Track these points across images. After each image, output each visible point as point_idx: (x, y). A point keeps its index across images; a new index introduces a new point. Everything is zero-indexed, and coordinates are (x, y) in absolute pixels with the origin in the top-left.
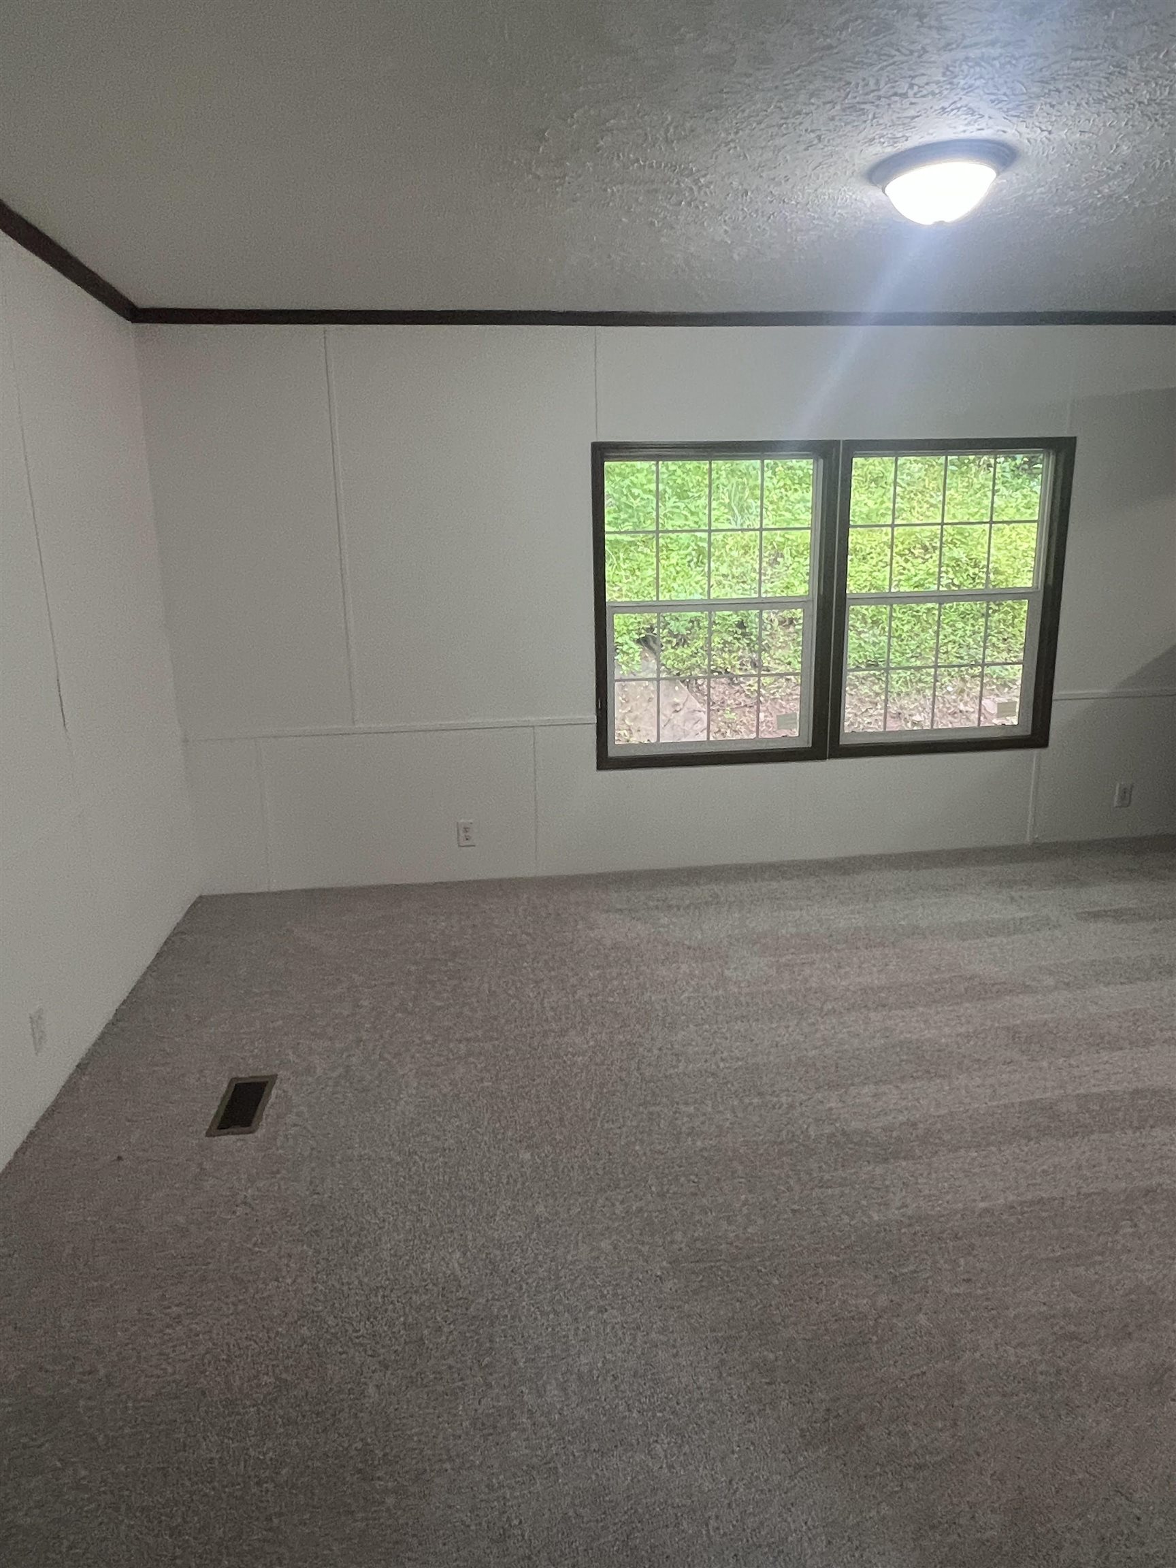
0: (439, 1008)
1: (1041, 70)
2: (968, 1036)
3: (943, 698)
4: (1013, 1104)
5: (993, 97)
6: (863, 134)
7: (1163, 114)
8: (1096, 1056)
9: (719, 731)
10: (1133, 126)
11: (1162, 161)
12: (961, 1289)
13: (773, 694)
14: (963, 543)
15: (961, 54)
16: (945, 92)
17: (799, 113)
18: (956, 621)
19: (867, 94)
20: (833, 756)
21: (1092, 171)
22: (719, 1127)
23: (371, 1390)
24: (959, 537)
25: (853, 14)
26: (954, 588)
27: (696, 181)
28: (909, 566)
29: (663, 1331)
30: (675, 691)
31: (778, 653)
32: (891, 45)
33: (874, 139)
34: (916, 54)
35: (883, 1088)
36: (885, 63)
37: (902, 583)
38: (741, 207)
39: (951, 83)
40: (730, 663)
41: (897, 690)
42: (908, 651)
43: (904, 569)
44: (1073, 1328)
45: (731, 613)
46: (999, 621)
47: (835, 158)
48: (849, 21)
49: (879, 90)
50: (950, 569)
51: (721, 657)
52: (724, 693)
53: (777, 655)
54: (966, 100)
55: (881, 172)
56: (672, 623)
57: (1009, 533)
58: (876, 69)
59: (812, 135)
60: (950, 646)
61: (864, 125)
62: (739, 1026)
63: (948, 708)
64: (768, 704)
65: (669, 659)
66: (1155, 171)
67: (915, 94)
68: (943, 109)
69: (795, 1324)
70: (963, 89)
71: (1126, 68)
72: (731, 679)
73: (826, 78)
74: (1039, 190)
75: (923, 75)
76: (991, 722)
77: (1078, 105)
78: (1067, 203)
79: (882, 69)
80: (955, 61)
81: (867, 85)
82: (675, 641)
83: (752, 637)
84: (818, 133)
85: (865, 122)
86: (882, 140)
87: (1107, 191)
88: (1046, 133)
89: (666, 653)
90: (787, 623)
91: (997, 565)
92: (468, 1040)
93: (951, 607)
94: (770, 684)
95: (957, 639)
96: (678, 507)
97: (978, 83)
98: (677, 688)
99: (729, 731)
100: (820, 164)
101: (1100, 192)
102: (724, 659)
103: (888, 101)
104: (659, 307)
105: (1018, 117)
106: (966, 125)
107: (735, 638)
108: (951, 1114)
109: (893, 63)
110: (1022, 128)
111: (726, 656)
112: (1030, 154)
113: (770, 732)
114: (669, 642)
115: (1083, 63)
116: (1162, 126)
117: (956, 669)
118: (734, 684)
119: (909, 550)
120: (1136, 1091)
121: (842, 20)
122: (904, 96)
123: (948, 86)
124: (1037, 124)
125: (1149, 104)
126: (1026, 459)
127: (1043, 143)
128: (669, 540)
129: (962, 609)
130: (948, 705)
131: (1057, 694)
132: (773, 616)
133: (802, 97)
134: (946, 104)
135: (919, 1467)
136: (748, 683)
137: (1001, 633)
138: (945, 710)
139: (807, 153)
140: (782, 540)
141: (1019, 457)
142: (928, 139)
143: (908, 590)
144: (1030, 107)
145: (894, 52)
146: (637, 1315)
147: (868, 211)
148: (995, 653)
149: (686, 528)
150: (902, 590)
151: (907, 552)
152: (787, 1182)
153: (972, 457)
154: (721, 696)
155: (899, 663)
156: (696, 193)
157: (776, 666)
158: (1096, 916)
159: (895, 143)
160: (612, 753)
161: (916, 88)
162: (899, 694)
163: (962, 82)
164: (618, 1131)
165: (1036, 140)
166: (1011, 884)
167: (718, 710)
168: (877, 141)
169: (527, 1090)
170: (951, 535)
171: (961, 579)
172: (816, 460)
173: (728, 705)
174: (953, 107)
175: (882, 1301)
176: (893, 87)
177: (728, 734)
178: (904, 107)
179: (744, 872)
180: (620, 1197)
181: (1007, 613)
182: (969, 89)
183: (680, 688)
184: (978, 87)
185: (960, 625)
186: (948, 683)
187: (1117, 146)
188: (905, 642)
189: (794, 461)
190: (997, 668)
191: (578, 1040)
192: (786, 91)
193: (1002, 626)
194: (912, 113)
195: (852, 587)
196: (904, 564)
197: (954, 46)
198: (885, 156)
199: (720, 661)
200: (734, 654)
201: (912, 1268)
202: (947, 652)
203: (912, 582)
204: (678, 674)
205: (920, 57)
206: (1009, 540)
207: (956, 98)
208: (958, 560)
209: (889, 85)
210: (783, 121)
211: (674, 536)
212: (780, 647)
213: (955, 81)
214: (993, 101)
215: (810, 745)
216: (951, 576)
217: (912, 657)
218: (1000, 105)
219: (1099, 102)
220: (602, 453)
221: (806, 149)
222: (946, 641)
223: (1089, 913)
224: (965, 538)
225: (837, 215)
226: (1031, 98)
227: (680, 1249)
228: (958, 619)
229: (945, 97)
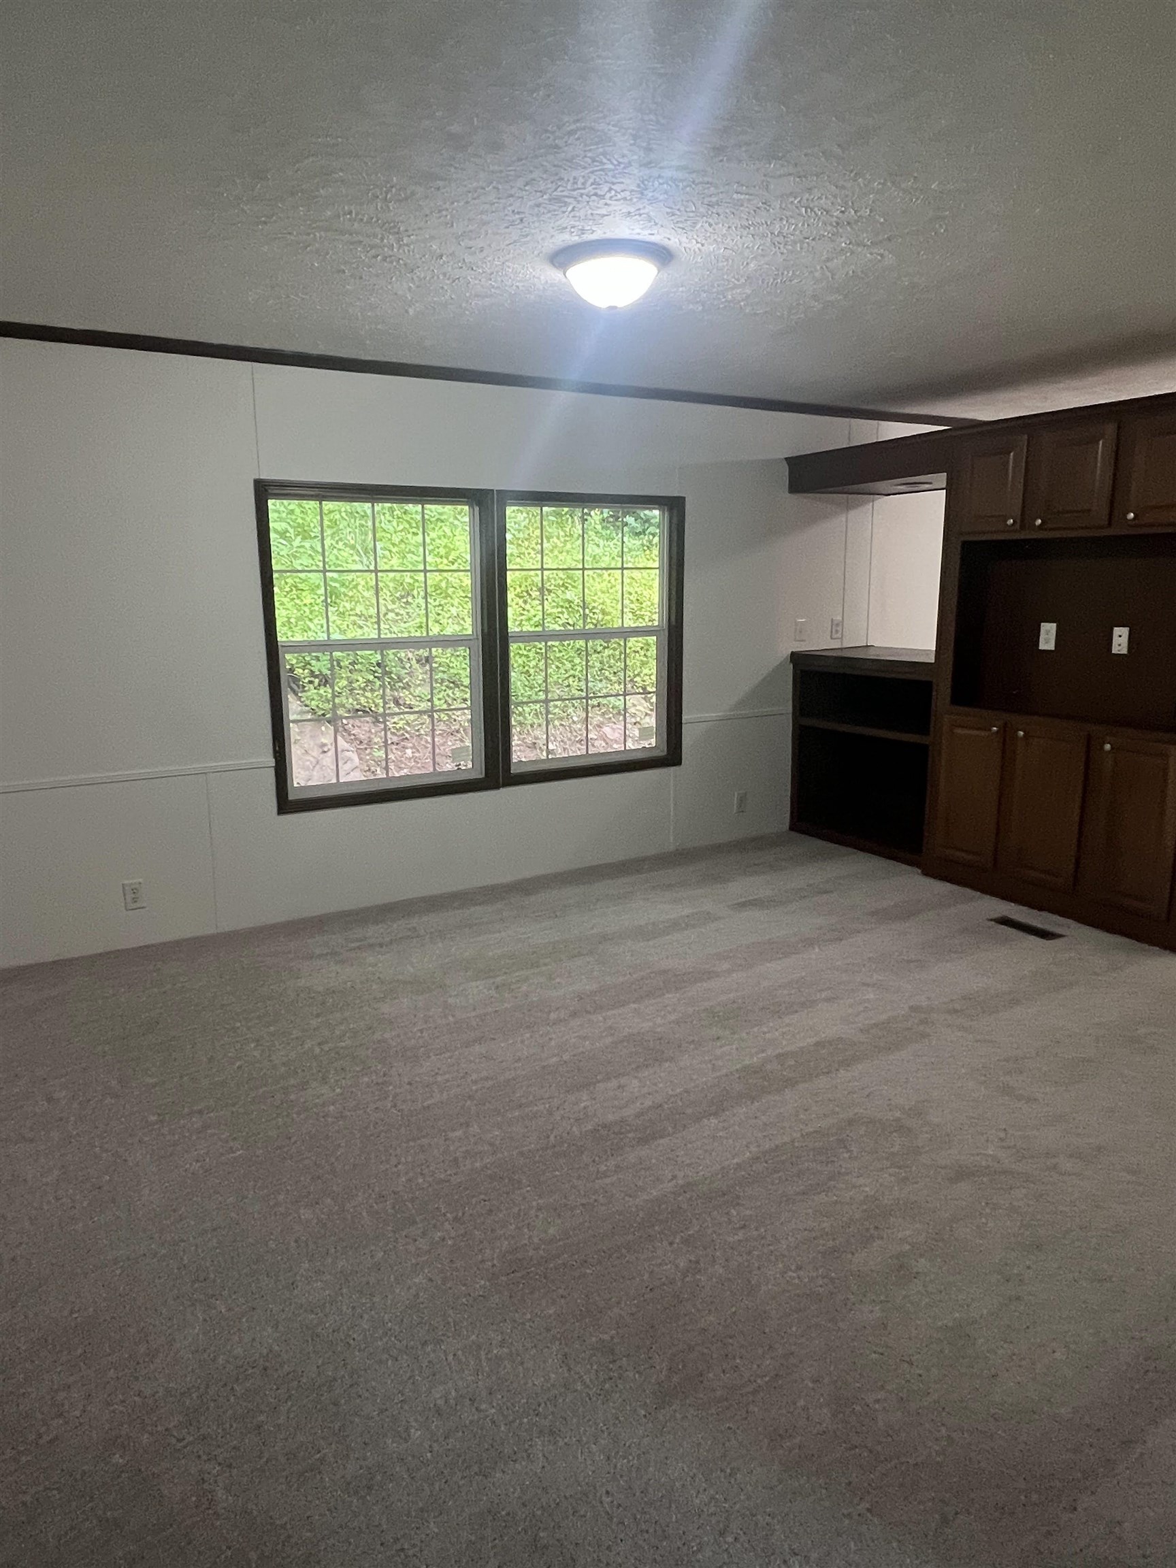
0: (155, 1086)
1: (711, 196)
2: (677, 1022)
3: (570, 727)
4: (731, 1073)
5: (669, 210)
6: (559, 223)
7: (786, 244)
8: (780, 1021)
9: (369, 770)
10: (762, 250)
11: (774, 280)
12: (741, 1235)
13: (418, 730)
14: (573, 587)
15: (655, 172)
16: (635, 200)
17: (512, 196)
18: (574, 657)
19: (574, 190)
20: (506, 785)
21: (723, 279)
22: (491, 1144)
23: (220, 1494)
24: (569, 581)
25: (583, 124)
26: (569, 627)
27: (399, 240)
28: (528, 607)
29: (502, 1344)
30: (322, 732)
31: (418, 691)
32: (604, 154)
33: (566, 228)
34: (622, 166)
35: (623, 1081)
36: (596, 168)
37: (523, 623)
38: (432, 268)
39: (642, 194)
40: (374, 702)
41: (530, 722)
42: (536, 685)
43: (524, 609)
44: (831, 1244)
45: (373, 652)
46: (609, 656)
47: (529, 238)
48: (578, 129)
49: (584, 189)
50: (564, 610)
51: (363, 695)
52: (370, 731)
53: (417, 692)
54: (649, 209)
55: (564, 257)
56: (313, 662)
57: (608, 578)
58: (587, 171)
59: (517, 216)
60: (571, 679)
61: (561, 216)
62: (477, 1048)
63: (576, 737)
64: (414, 741)
65: (313, 699)
66: (768, 287)
67: (611, 197)
68: (629, 213)
69: (618, 1303)
70: (648, 200)
71: (770, 206)
72: (376, 718)
73: (546, 172)
74: (681, 289)
75: (622, 183)
76: (611, 747)
77: (729, 227)
78: (697, 302)
79: (592, 172)
80: (650, 177)
81: (576, 183)
82: (317, 681)
83: (393, 675)
84: (522, 216)
85: (564, 212)
86: (572, 230)
87: (730, 297)
88: (699, 245)
89: (309, 694)
90: (424, 661)
91: (604, 607)
92: (200, 1112)
93: (569, 645)
94: (416, 720)
95: (577, 673)
96: (303, 547)
97: (661, 197)
98: (323, 728)
99: (378, 769)
100: (515, 242)
101: (724, 297)
102: (366, 697)
103: (588, 199)
104: (320, 349)
105: (683, 229)
106: (642, 229)
107: (375, 677)
108: (687, 1091)
109: (602, 170)
110: (684, 239)
111: (368, 694)
112: (683, 259)
113: (419, 768)
114: (311, 682)
115: (742, 197)
116: (782, 253)
117: (578, 701)
118: (379, 722)
119: (527, 592)
120: (817, 1044)
121: (573, 127)
122: (602, 197)
123: (639, 196)
124: (695, 237)
125: (778, 236)
126: (611, 513)
127: (695, 253)
128: (298, 580)
129: (578, 646)
130: (575, 734)
131: (685, 717)
132: (410, 655)
133: (520, 183)
134: (632, 210)
135: (755, 1392)
136: (393, 721)
137: (611, 667)
138: (573, 738)
139: (507, 230)
140: (411, 581)
141: (606, 510)
142: (609, 235)
143: (531, 630)
144: (694, 223)
145: (605, 161)
146: (474, 1337)
147: (541, 287)
148: (609, 685)
149: (314, 568)
150: (524, 630)
151: (525, 594)
152: (570, 1181)
153: (566, 509)
154: (368, 735)
155: (529, 697)
156: (395, 250)
157: (417, 703)
158: (743, 905)
159: (583, 234)
160: (292, 797)
161: (613, 193)
162: (532, 726)
163: (651, 194)
164: (395, 1170)
165: (690, 249)
166: (670, 887)
167: (366, 749)
168: (568, 230)
169: (285, 1150)
170: (561, 579)
171: (574, 619)
172: (471, 506)
173: (376, 744)
174: (638, 212)
175: (682, 1264)
176: (596, 189)
177: (378, 772)
178: (599, 206)
179: (434, 904)
180: (419, 1232)
181: (615, 649)
182: (653, 201)
183: (326, 727)
184: (660, 201)
185: (577, 660)
186: (573, 714)
187: (747, 264)
188: (532, 677)
189: (411, 505)
190: (612, 699)
191: (325, 1090)
192: (508, 176)
193: (612, 661)
194: (604, 211)
195: (513, 627)
196: (523, 605)
197: (653, 165)
198: (571, 243)
199: (363, 700)
200: (377, 693)
201: (696, 1229)
202: (569, 686)
203: (532, 622)
204: (324, 715)
205: (624, 168)
206: (609, 585)
207: (641, 206)
208: (570, 602)
209: (594, 186)
210: (497, 200)
211: (302, 575)
212: (419, 685)
213: (645, 192)
214: (668, 213)
215: (483, 776)
216: (566, 616)
217: (540, 691)
218: (673, 217)
219: (745, 227)
220: (264, 491)
221: (507, 227)
222: (567, 675)
223: (738, 904)
224: (575, 582)
225: (514, 287)
226: (697, 216)
227: (494, 1266)
228: (576, 655)
229: (634, 204)
